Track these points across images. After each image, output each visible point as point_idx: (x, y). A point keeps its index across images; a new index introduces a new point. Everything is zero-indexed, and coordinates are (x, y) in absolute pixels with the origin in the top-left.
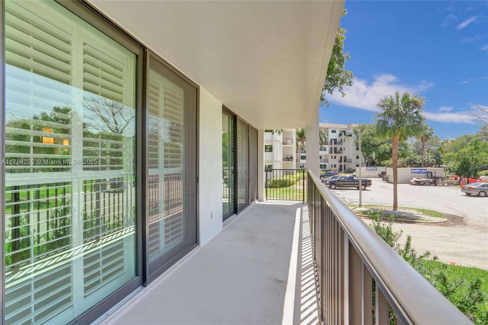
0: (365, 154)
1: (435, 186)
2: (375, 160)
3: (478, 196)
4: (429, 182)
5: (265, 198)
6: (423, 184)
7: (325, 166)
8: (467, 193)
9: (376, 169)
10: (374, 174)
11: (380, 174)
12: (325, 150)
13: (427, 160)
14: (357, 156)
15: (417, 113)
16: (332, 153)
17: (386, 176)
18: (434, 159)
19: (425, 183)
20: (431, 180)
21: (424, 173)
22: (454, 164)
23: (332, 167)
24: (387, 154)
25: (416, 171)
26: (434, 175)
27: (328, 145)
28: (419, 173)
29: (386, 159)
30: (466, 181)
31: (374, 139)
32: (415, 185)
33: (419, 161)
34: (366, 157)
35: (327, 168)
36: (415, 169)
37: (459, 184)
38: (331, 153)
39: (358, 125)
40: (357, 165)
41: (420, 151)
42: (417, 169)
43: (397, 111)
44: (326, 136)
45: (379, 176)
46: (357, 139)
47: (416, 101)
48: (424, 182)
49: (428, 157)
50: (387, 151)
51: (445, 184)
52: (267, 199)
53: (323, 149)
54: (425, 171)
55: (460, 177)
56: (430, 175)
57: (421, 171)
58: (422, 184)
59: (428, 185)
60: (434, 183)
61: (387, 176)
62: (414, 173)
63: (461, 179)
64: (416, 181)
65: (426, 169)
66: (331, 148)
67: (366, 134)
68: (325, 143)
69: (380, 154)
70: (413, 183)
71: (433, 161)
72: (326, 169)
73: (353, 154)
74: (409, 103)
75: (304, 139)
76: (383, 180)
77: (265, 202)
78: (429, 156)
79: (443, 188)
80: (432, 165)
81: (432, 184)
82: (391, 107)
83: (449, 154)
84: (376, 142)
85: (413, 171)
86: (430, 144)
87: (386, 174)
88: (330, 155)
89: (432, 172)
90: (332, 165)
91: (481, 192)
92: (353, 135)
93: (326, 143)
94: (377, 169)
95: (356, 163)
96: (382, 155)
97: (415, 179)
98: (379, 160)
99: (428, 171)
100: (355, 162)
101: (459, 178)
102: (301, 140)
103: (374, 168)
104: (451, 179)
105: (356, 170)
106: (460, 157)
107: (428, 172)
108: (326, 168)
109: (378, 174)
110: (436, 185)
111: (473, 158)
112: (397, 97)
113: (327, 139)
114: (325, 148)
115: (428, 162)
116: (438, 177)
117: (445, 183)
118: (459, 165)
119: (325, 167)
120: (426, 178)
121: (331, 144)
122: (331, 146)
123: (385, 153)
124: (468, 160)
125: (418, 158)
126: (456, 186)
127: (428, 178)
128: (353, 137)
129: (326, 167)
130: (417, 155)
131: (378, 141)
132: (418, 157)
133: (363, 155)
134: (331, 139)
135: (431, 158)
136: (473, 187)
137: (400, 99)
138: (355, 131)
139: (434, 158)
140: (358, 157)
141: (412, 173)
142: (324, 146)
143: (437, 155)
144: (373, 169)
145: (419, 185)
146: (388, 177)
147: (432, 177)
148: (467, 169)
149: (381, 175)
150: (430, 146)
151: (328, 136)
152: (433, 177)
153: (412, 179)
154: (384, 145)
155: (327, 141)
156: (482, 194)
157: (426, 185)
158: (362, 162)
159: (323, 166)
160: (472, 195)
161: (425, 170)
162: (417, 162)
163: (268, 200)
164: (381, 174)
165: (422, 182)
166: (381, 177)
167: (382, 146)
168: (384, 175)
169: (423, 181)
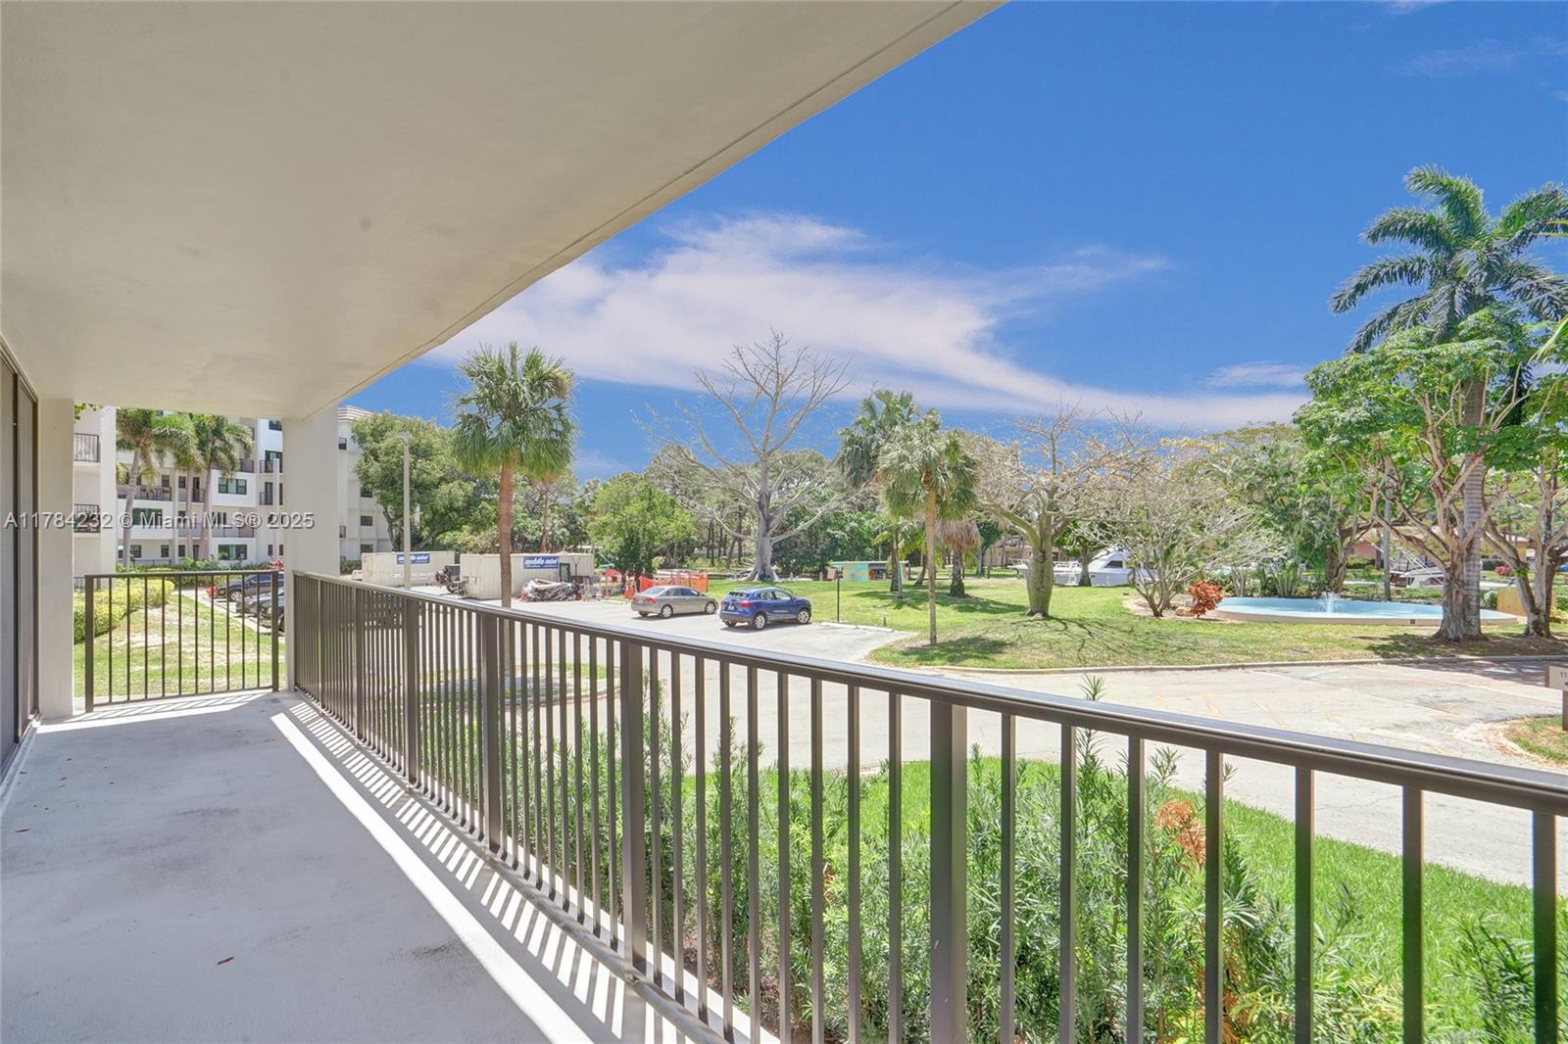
0: (389, 510)
1: (577, 599)
2: (421, 529)
3: (660, 616)
4: (564, 590)
5: (79, 702)
6: (553, 597)
7: (241, 551)
8: (641, 613)
9: (426, 558)
10: (422, 575)
11: (441, 572)
12: (241, 490)
13: (550, 533)
14: (363, 515)
15: (558, 408)
16: (271, 504)
17: (458, 579)
18: (565, 530)
19: (556, 594)
20: (570, 585)
21: (553, 566)
22: (609, 544)
23: (270, 553)
24: (455, 513)
25: (535, 562)
26: (573, 573)
27: (253, 472)
28: (542, 566)
29: (453, 529)
30: (634, 583)
31: (418, 465)
32: (535, 600)
33: (533, 534)
34: (393, 520)
35: (252, 558)
36: (533, 558)
37: (623, 592)
38: (266, 504)
39: (370, 414)
40: (362, 546)
41: (534, 508)
42: (538, 558)
43: (515, 395)
44: (249, 440)
45: (438, 580)
46: (366, 461)
47: (557, 378)
48: (553, 592)
49: (554, 525)
50: (456, 505)
51: (597, 595)
52: (90, 706)
53: (232, 486)
54: (555, 562)
55: (623, 574)
56: (565, 571)
57: (548, 562)
58: (549, 596)
59: (564, 599)
60: (576, 592)
61: (461, 580)
62: (532, 567)
63: (624, 580)
64: (536, 590)
65: (557, 557)
66: (266, 483)
67: (394, 447)
68: (242, 464)
69: (435, 512)
70: (530, 595)
71: (563, 534)
72: (244, 563)
73: (351, 510)
74: (543, 378)
75: (148, 442)
76: (449, 590)
77: (81, 721)
78: (555, 522)
79: (594, 604)
80: (562, 544)
81: (570, 594)
82: (499, 383)
83: (604, 518)
84: (425, 476)
85: (528, 562)
86: (557, 489)
87: (459, 574)
88: (264, 512)
89: (569, 565)
90: (270, 547)
91: (664, 607)
92: (351, 446)
93: (246, 466)
94: (428, 559)
95: (361, 540)
96: (443, 516)
97: (532, 585)
98: (433, 530)
99: (561, 561)
100: (356, 534)
101: (619, 577)
102: (138, 445)
103: (421, 555)
104: (605, 581)
105: (363, 564)
106: (624, 528)
107: (561, 564)
108: (245, 558)
109: (434, 574)
110: (579, 598)
111: (645, 530)
112: (514, 356)
113: (253, 450)
114: (240, 484)
115: (552, 536)
116: (582, 577)
117: (596, 590)
118: (621, 547)
119: (242, 556)
120: (557, 581)
121: (267, 470)
122: (267, 477)
123: (451, 509)
124: (638, 533)
125: (529, 526)
126: (617, 598)
127: (561, 581)
128: (351, 453)
129: (245, 553)
130: (529, 519)
131: (433, 473)
132: (532, 524)
133: (385, 512)
134: (268, 453)
135: (560, 527)
136: (653, 597)
137: (520, 364)
138: (359, 434)
139: (566, 527)
140: (366, 521)
141: (525, 567)
142: (240, 475)
143: (571, 519)
144: (419, 558)
145: (542, 600)
146: (464, 582)
147: (570, 579)
148: (634, 556)
149: (443, 577)
150: (556, 494)
151: (253, 439)
152: (573, 577)
153: (526, 586)
154: (451, 485)
155: (252, 457)
156: (667, 611)
157: (558, 600)
158: (380, 537)
159: (233, 552)
160: (650, 615)
161: (555, 558)
162: (529, 537)
163: (95, 709)
164: (445, 572)
165: (549, 590)
166: (443, 582)
167: (444, 488)
168: (453, 578)
169: (553, 589)
